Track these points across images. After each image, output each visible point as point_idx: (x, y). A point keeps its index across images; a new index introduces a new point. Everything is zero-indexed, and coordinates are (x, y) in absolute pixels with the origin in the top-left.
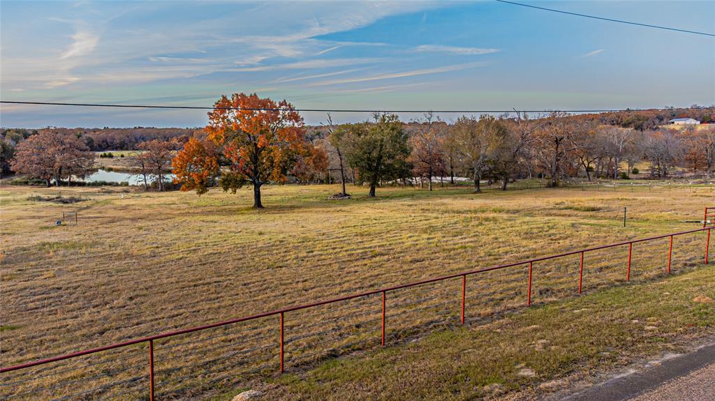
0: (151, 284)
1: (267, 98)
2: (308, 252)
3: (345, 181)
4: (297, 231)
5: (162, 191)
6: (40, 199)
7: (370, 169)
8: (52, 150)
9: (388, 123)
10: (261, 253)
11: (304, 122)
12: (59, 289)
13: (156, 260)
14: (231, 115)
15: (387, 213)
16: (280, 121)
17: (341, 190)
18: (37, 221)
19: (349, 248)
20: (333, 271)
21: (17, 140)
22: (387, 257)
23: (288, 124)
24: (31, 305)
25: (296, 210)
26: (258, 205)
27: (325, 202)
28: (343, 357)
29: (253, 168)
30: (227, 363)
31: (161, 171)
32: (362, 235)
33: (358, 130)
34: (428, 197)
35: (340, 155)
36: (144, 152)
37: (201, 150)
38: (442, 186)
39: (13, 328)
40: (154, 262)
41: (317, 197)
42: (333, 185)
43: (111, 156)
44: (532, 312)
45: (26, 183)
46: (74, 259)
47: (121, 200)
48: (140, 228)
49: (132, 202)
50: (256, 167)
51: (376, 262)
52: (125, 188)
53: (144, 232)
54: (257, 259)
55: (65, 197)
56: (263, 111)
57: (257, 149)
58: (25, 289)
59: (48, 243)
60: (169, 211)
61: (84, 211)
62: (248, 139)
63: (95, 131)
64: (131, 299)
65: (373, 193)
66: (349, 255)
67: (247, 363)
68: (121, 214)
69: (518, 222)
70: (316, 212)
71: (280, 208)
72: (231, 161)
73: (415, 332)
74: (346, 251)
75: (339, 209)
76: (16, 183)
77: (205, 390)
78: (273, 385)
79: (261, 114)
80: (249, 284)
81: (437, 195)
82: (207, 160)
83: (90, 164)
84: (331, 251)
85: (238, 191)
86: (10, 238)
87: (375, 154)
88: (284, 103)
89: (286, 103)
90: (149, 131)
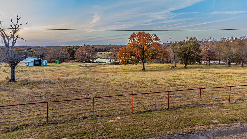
0: (104, 89)
1: (148, 33)
2: (155, 84)
3: (176, 62)
4: (154, 78)
5: (115, 65)
6: (81, 66)
7: (185, 57)
8: (85, 52)
9: (192, 41)
10: (140, 83)
11: (160, 40)
12: (80, 89)
13: (108, 83)
14: (136, 39)
15: (189, 73)
16: (152, 41)
17: (174, 65)
18: (79, 72)
19: (170, 83)
20: (161, 89)
21: (77, 49)
22: (182, 86)
23: (155, 41)
24: (73, 93)
25: (156, 71)
26: (144, 69)
27: (168, 69)
28: (154, 112)
30: (118, 110)
31: (115, 59)
32: (176, 79)
33: (181, 44)
34: (207, 68)
35: (174, 52)
36: (111, 53)
37: (126, 51)
38: (215, 65)
39: (67, 98)
40: (108, 84)
41: (165, 67)
42: (172, 64)
43: (102, 54)
44: (229, 105)
45: (78, 62)
46: (86, 82)
47: (103, 67)
48: (106, 75)
49: (106, 67)
50: (143, 56)
52: (105, 63)
53: (107, 76)
54: (138, 85)
55: (88, 66)
56: (146, 37)
57: (144, 50)
58: (72, 89)
59: (81, 78)
60: (116, 70)
61: (92, 70)
62: (141, 47)
63: (98, 46)
64: (98, 93)
65: (186, 66)
66: (169, 85)
67: (124, 111)
68: (102, 71)
69: (241, 77)
71: (151, 71)
72: (135, 54)
73: (181, 107)
74: (169, 84)
75: (171, 71)
76: (76, 62)
77: (109, 116)
78: (129, 116)
80: (133, 91)
81: (212, 68)
82: (128, 54)
83: (95, 56)
84: (163, 83)
85: (137, 64)
86: (72, 76)
87: (187, 52)
88: (154, 34)
90: (113, 46)
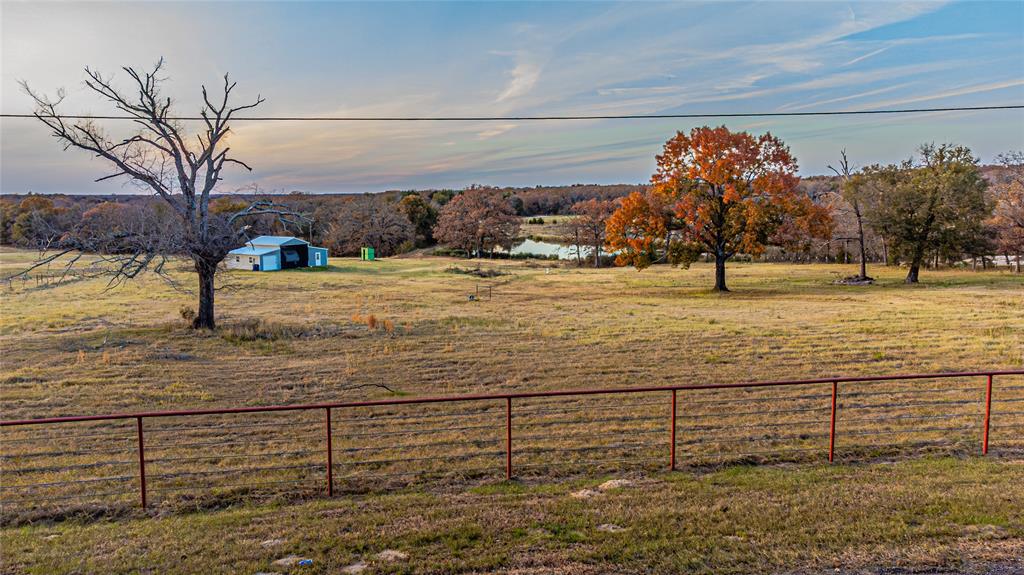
0: (552, 366)
1: (742, 131)
2: (773, 348)
3: (867, 258)
4: (768, 323)
5: (598, 267)
6: (458, 271)
7: (910, 237)
8: (474, 214)
9: (949, 164)
10: (704, 345)
11: (797, 164)
12: (455, 363)
13: (567, 343)
14: (688, 159)
15: (930, 305)
16: (760, 165)
17: (858, 272)
18: (451, 295)
19: (839, 346)
20: (801, 372)
21: (442, 203)
22: (899, 362)
23: (773, 167)
24: (426, 376)
25: (777, 296)
26: (721, 286)
27: (827, 287)
28: (765, 467)
29: (716, 234)
30: (610, 452)
31: (598, 243)
32: (869, 332)
33: (891, 176)
35: (859, 216)
36: (578, 217)
37: (643, 209)
39: (403, 394)
40: (565, 345)
41: (816, 281)
42: (849, 265)
43: (541, 222)
45: (447, 254)
46: (478, 333)
47: (545, 275)
48: (559, 308)
49: (558, 278)
50: (719, 232)
51: (876, 368)
52: (554, 262)
53: (563, 313)
54: (695, 351)
55: (484, 270)
56: (734, 150)
57: (722, 204)
58: (423, 360)
59: (457, 318)
60: (599, 291)
61: (501, 286)
62: (710, 191)
63: (525, 190)
64: (526, 380)
65: (914, 277)
66: (836, 356)
67: (635, 455)
68: (542, 291)
70: (808, 299)
71: (753, 293)
72: (684, 224)
73: (891, 453)
74: (833, 350)
75: (845, 297)
76: (438, 254)
77: (573, 473)
78: (656, 480)
79: (732, 155)
80: (672, 377)
82: (653, 222)
83: (516, 232)
84: (810, 349)
85: (692, 265)
86: (421, 310)
87: (920, 213)
88: (768, 137)
89: (770, 137)
90: (589, 189)
